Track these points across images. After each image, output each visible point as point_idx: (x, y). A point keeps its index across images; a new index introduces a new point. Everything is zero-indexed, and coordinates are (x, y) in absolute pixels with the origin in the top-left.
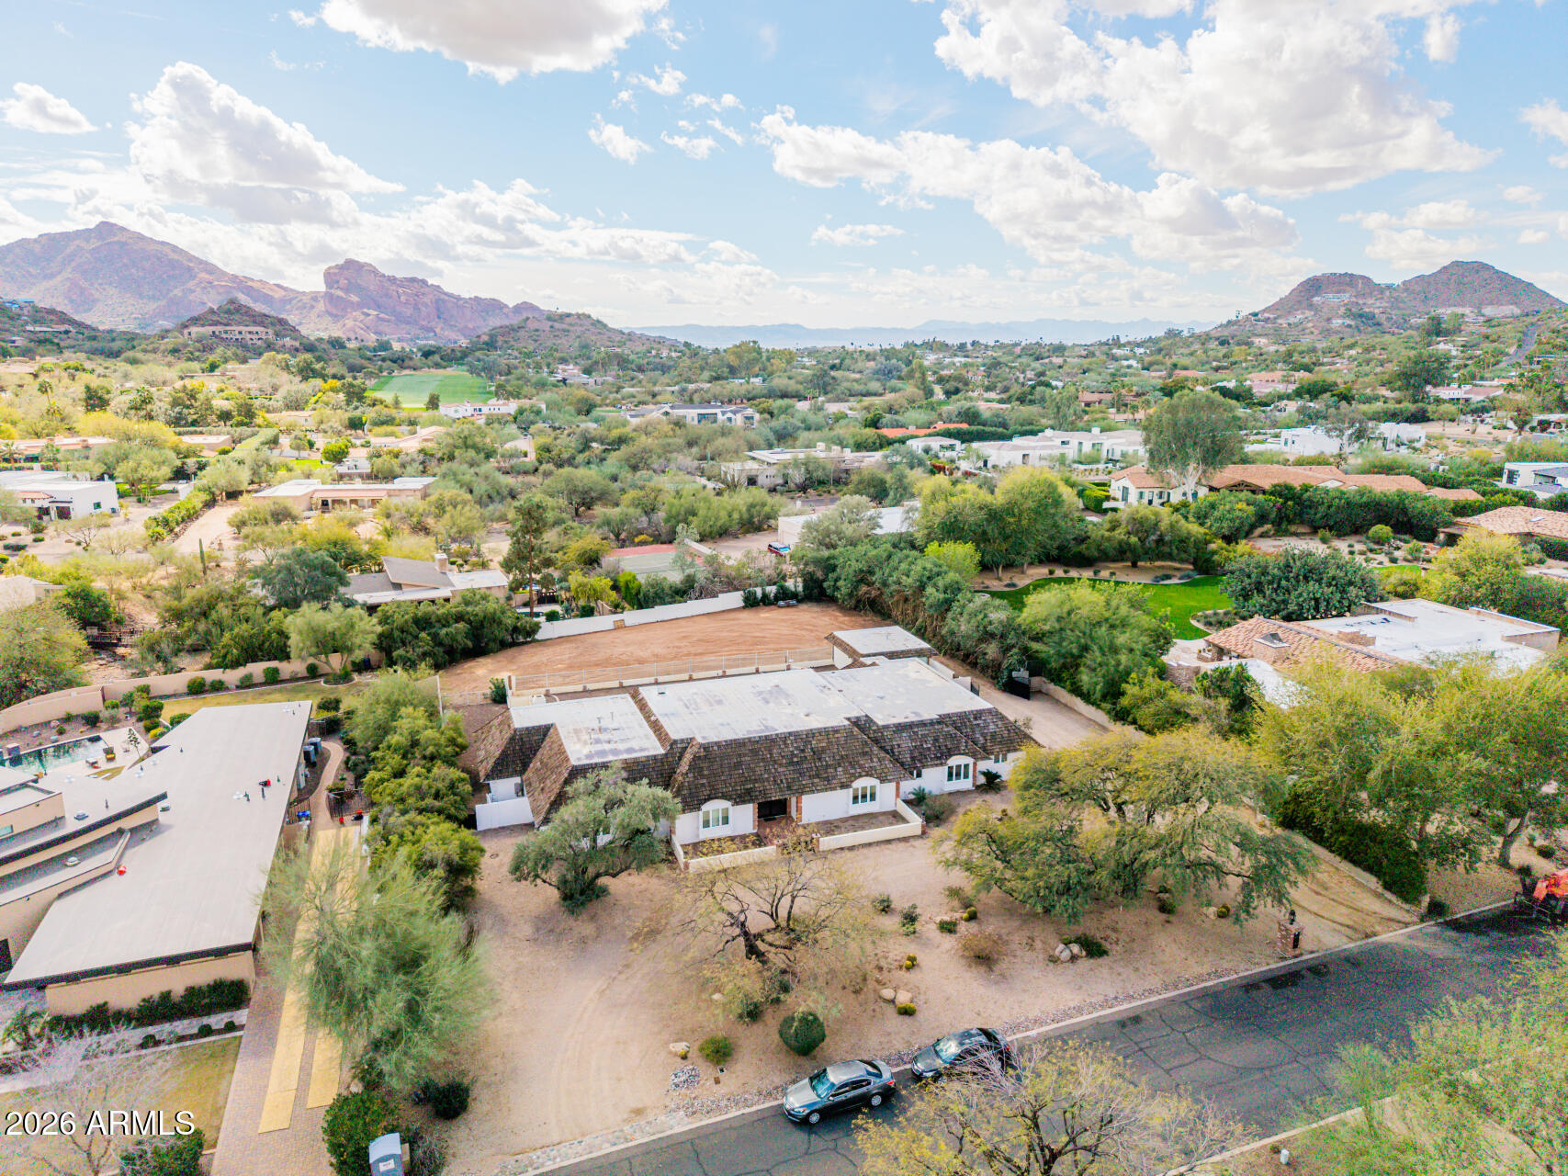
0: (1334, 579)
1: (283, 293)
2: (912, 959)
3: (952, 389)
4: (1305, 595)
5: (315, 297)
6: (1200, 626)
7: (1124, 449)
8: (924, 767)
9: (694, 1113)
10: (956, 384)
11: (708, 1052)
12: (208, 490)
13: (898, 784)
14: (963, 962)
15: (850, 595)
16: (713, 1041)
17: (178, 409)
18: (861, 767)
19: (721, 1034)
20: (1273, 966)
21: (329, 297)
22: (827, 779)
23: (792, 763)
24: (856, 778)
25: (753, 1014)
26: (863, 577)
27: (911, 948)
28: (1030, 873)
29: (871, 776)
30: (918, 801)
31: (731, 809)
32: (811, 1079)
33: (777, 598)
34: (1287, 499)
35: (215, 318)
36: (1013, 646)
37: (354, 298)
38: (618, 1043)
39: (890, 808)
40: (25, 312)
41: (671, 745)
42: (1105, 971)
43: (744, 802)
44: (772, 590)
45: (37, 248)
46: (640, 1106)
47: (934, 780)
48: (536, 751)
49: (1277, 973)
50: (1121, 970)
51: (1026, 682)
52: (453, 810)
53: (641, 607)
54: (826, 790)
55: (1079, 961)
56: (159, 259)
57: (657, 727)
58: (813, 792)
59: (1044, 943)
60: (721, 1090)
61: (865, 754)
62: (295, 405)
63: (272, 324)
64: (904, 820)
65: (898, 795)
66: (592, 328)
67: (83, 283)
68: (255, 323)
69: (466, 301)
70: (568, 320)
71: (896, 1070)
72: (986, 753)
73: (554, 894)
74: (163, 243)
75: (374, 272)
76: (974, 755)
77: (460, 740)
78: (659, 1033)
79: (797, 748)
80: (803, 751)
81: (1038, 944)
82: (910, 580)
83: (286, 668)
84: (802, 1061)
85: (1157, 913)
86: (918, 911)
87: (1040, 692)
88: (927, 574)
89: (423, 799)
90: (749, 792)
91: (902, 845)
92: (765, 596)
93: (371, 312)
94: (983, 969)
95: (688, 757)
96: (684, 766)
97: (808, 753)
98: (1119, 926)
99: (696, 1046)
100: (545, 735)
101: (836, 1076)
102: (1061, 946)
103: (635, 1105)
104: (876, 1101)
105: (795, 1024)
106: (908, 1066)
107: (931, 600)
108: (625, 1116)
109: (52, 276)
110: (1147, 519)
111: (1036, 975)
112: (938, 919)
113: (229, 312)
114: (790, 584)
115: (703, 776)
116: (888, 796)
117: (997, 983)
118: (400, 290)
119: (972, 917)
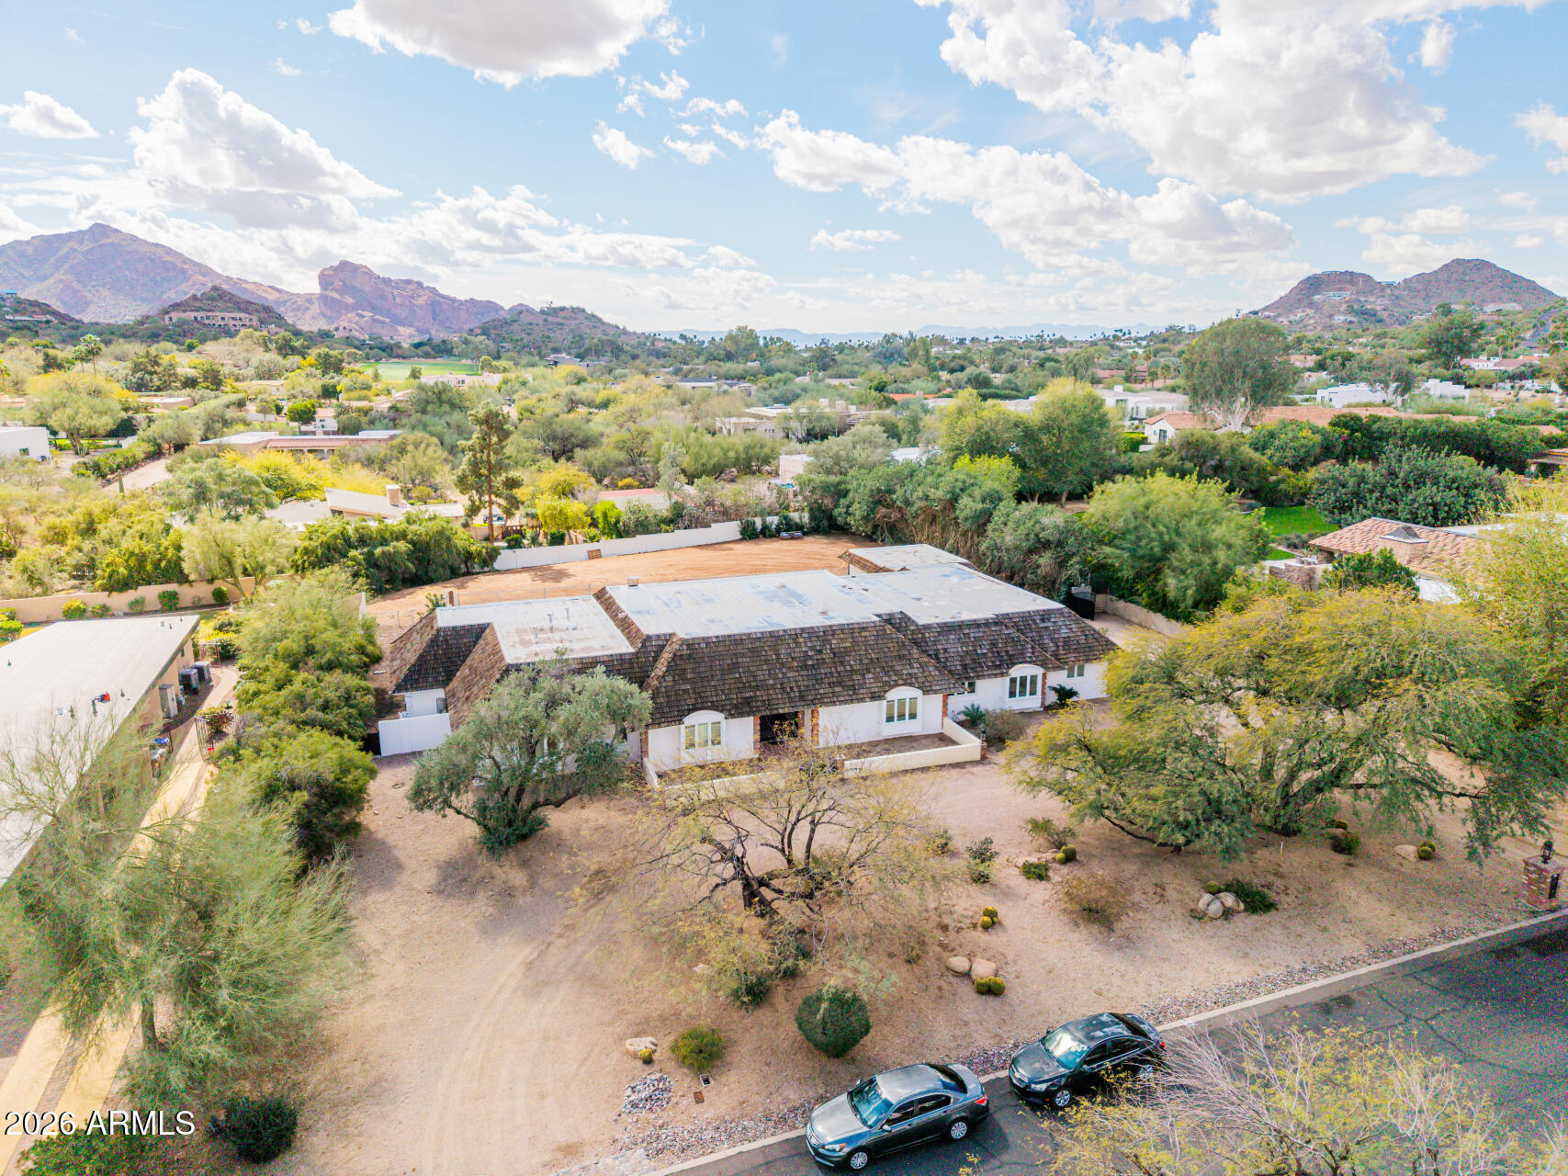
0: (1453, 481)
1: (277, 295)
2: (992, 914)
3: (957, 367)
4: (1421, 500)
5: (309, 299)
6: (1282, 548)
7: (1151, 406)
8: (978, 677)
9: (660, 1151)
10: (961, 362)
11: (684, 1051)
12: (154, 441)
13: (945, 697)
14: (1065, 918)
15: (866, 518)
16: (694, 1035)
17: (139, 375)
18: (897, 673)
19: (704, 1024)
20: (1524, 924)
21: (323, 299)
22: (853, 688)
23: (805, 667)
24: (892, 687)
25: (756, 993)
26: (880, 498)
27: (985, 900)
28: (1158, 790)
29: (911, 685)
30: (972, 720)
31: (724, 722)
32: (850, 1094)
33: (778, 531)
34: (1353, 431)
35: (198, 304)
36: (1074, 554)
37: (349, 300)
38: (546, 1038)
39: (936, 730)
40: (8, 303)
41: (644, 643)
42: (1278, 932)
43: (741, 715)
44: (774, 521)
45: (30, 250)
46: (573, 1139)
47: (991, 694)
48: (466, 657)
49: (1535, 934)
50: (1300, 930)
51: (1089, 597)
52: (345, 725)
53: (620, 536)
54: (852, 701)
55: (1237, 918)
56: (153, 260)
57: (625, 625)
58: (834, 703)
59: (1179, 892)
60: (707, 1112)
61: (901, 657)
62: (267, 374)
63: (258, 311)
64: (951, 742)
65: (945, 713)
66: (587, 322)
67: (76, 285)
68: (240, 310)
69: (461, 303)
70: (562, 314)
71: (985, 1079)
72: (1057, 662)
73: (472, 829)
74: (157, 245)
75: (369, 273)
76: (1043, 664)
77: (370, 648)
78: (611, 1024)
79: (811, 648)
80: (820, 652)
81: (1171, 893)
82: (940, 493)
83: (186, 593)
84: (833, 1065)
85: (1332, 853)
86: (994, 848)
87: (1105, 613)
88: (959, 484)
89: (303, 710)
90: (748, 701)
91: (955, 772)
92: (765, 527)
93: (365, 313)
94: (1095, 928)
95: (666, 656)
96: (661, 668)
97: (827, 655)
98: (1284, 869)
99: (667, 1042)
100: (478, 637)
101: (893, 1090)
102: (1207, 897)
103: (563, 1137)
104: (959, 1131)
105: (824, 1005)
106: (1003, 1074)
107: (967, 512)
108: (547, 1158)
109: (45, 278)
110: (1204, 443)
111: (1176, 936)
112: (1020, 862)
113: (213, 299)
114: (795, 516)
115: (686, 681)
116: (931, 712)
117: (1119, 948)
118: (395, 292)
119: (1070, 858)
